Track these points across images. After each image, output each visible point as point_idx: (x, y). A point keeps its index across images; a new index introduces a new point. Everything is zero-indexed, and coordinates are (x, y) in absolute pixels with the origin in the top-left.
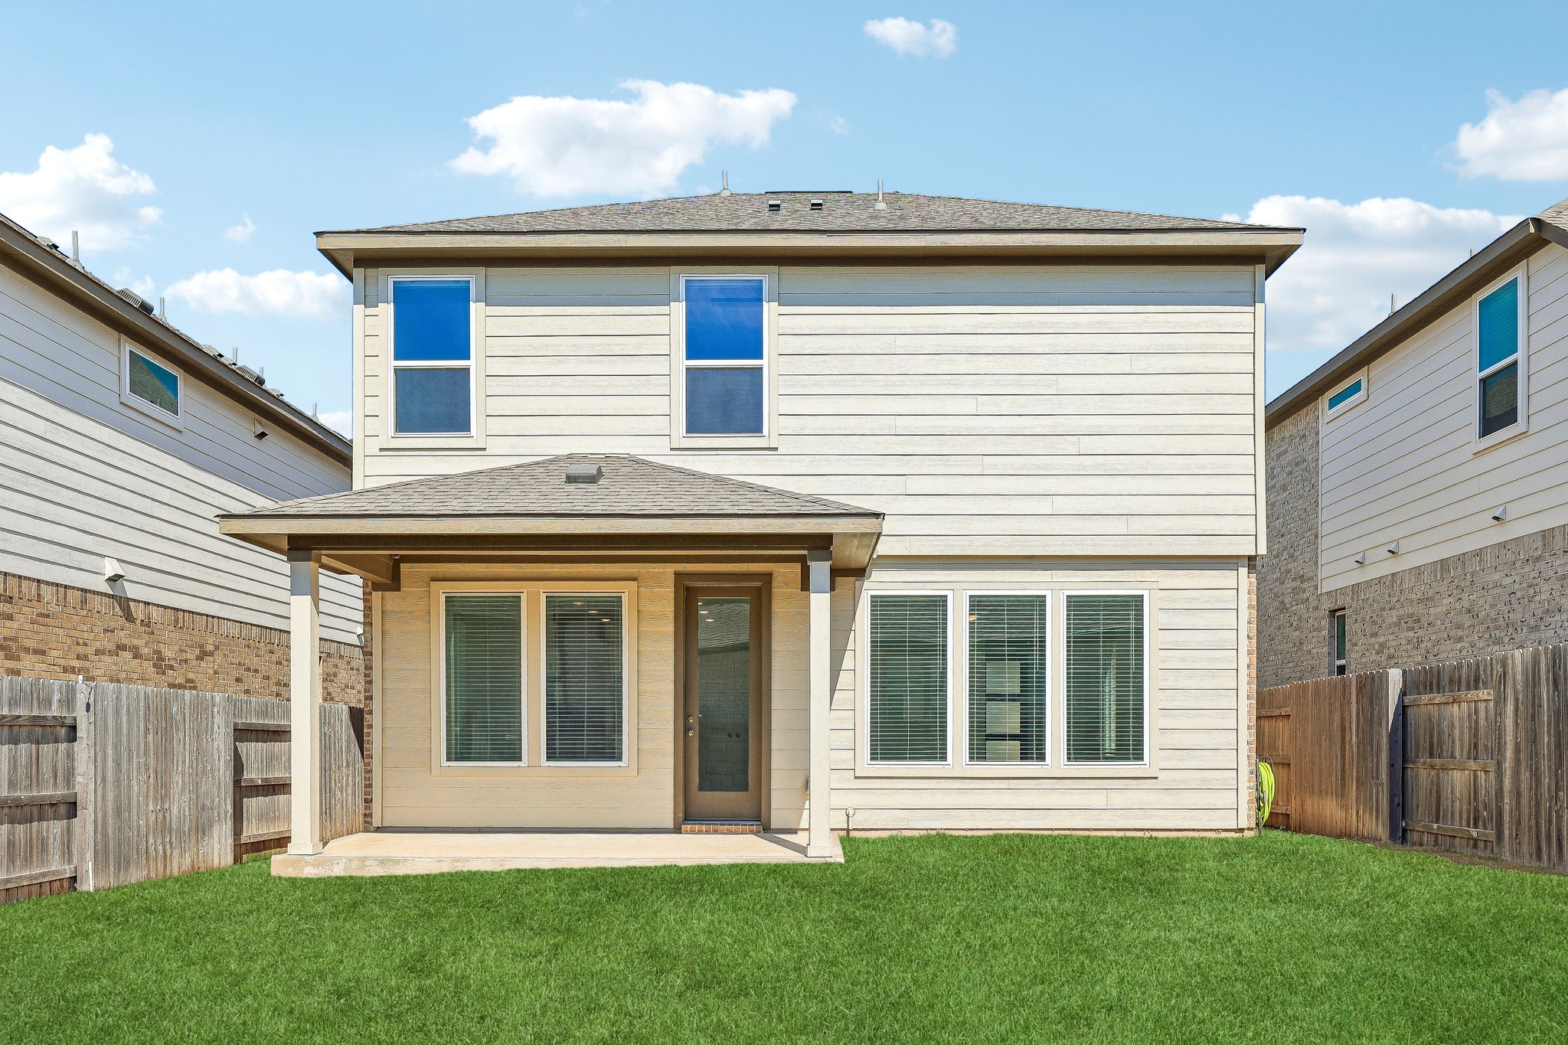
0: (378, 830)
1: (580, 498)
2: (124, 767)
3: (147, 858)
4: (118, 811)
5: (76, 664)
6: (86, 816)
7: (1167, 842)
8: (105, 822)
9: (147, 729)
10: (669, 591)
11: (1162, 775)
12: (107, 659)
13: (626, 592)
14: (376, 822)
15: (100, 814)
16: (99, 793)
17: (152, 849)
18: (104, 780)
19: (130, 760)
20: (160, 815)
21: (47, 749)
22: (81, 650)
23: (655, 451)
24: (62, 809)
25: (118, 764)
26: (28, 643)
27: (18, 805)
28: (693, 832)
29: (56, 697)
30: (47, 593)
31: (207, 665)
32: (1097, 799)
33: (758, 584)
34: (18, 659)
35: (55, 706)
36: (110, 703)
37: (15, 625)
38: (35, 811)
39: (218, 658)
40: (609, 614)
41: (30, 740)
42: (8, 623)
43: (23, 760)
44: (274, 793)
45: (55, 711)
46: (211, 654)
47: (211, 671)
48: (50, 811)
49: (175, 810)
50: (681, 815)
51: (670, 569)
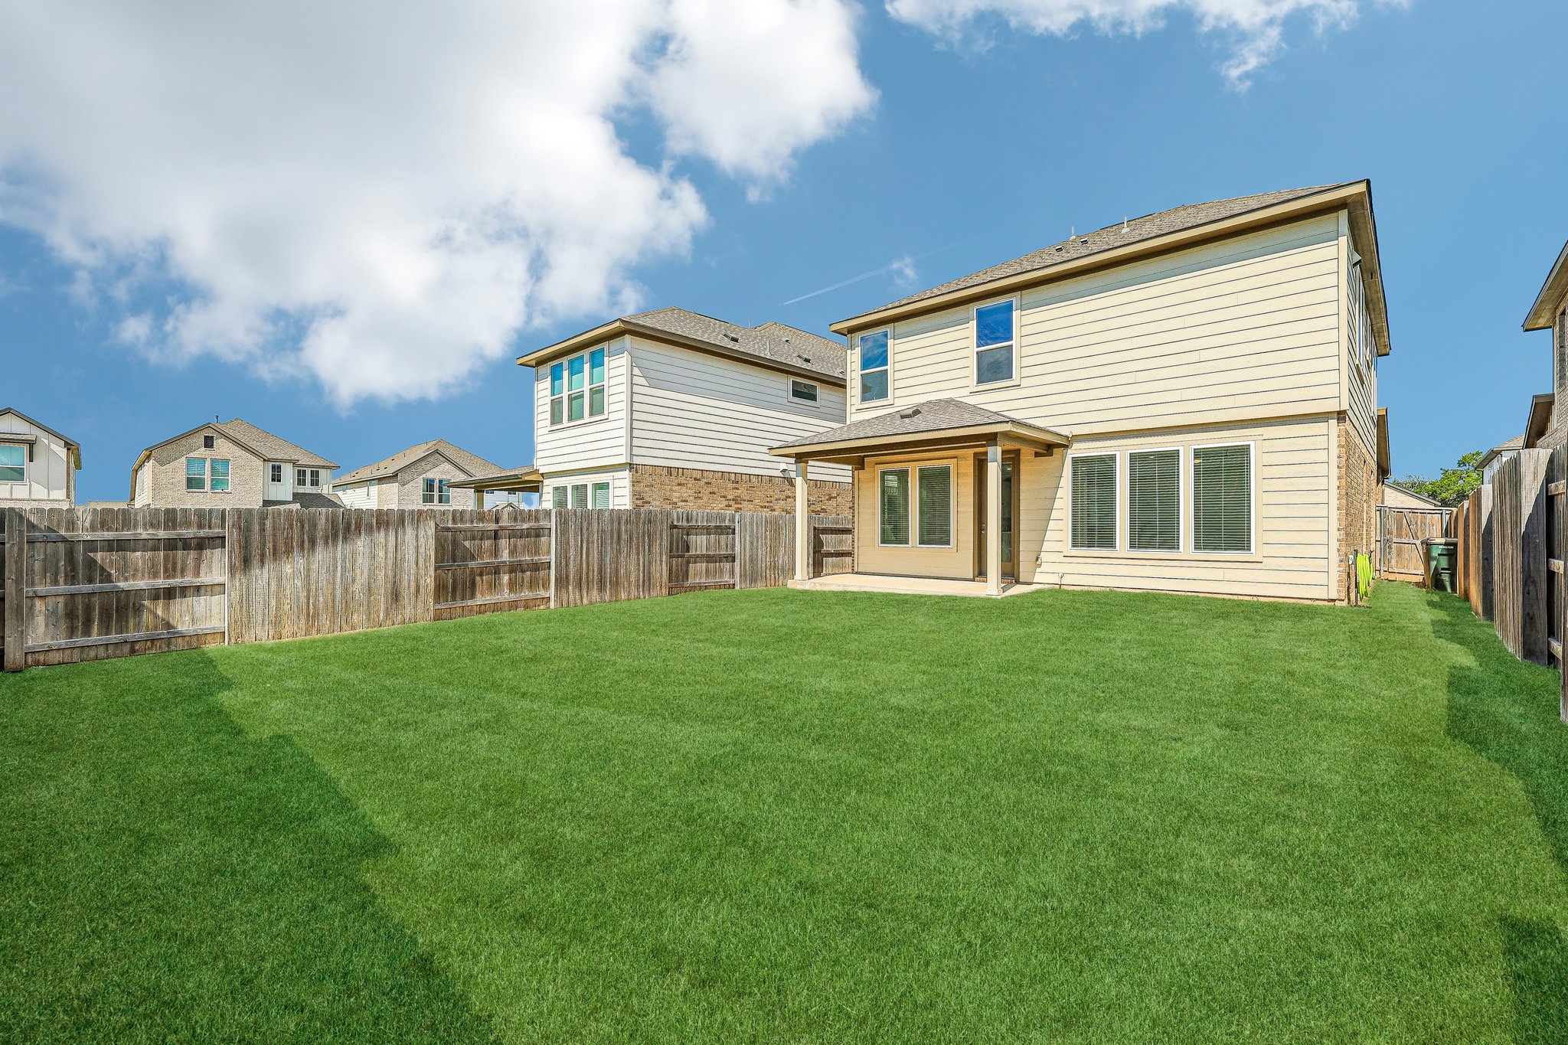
0: (857, 573)
1: (909, 425)
2: (755, 544)
3: (766, 579)
4: (751, 561)
5: (766, 504)
6: (737, 561)
7: (1270, 605)
8: (745, 565)
9: (766, 530)
10: (971, 462)
11: (1265, 560)
12: (782, 502)
13: (951, 464)
14: (856, 570)
15: (743, 561)
16: (742, 553)
17: (768, 576)
18: (745, 549)
19: (757, 541)
20: (773, 563)
21: (723, 537)
22: (768, 499)
23: (960, 394)
24: (730, 559)
25: (752, 543)
26: (745, 498)
27: (709, 556)
28: (980, 581)
29: (728, 518)
30: (754, 479)
31: (833, 502)
32: (1217, 574)
33: (1013, 456)
34: (741, 504)
35: (726, 522)
36: (748, 520)
37: (740, 492)
38: (718, 559)
39: (839, 499)
40: (945, 473)
41: (715, 533)
42: (737, 491)
43: (712, 540)
44: (842, 556)
45: (727, 523)
46: (835, 497)
47: (835, 505)
48: (724, 560)
49: (780, 562)
50: (976, 572)
51: (971, 451)
